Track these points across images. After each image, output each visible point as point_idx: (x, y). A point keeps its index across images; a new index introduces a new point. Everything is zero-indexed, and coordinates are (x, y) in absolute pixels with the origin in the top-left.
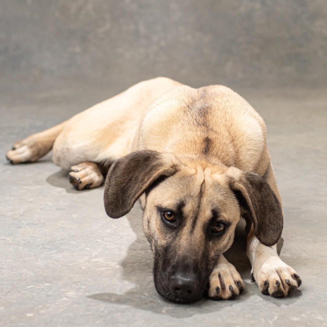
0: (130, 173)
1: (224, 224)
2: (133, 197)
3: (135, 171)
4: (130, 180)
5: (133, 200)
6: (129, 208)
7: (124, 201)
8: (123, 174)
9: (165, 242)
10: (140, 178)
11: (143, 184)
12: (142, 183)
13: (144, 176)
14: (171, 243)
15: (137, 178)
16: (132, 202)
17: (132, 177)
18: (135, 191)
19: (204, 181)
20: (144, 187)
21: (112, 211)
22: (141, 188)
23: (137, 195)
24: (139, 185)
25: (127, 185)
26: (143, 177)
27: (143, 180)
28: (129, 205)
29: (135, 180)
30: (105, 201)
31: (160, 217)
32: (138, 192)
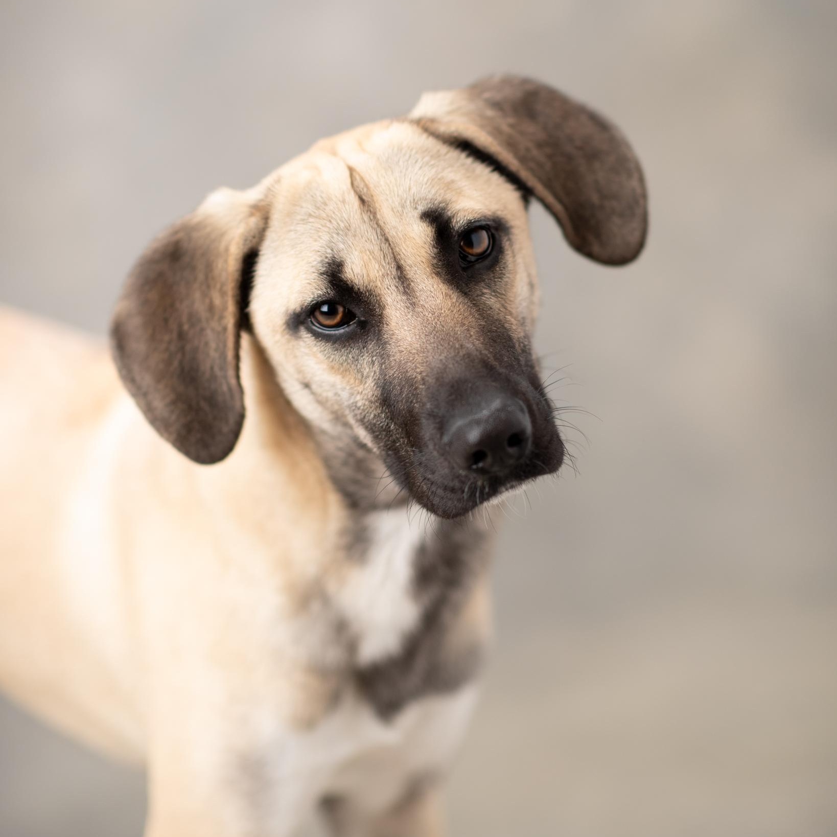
0: (166, 321)
1: (482, 228)
2: (223, 368)
3: (172, 305)
4: (181, 336)
5: (231, 373)
6: (238, 404)
7: (211, 399)
8: (153, 338)
9: (370, 383)
10: (200, 307)
11: (221, 318)
12: (216, 317)
13: (205, 295)
14: (383, 373)
15: (193, 318)
16: (233, 381)
17: (180, 326)
18: (216, 350)
19: (351, 170)
20: (230, 320)
21: (206, 446)
22: (225, 329)
23: (230, 354)
24: (213, 330)
25: (184, 354)
26: (207, 301)
27: (211, 308)
28: (232, 396)
29: (192, 325)
30: (168, 439)
31: (309, 335)
32: (225, 346)
